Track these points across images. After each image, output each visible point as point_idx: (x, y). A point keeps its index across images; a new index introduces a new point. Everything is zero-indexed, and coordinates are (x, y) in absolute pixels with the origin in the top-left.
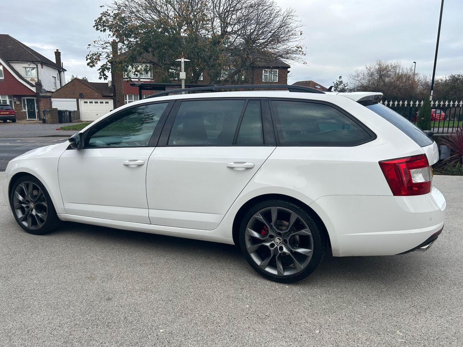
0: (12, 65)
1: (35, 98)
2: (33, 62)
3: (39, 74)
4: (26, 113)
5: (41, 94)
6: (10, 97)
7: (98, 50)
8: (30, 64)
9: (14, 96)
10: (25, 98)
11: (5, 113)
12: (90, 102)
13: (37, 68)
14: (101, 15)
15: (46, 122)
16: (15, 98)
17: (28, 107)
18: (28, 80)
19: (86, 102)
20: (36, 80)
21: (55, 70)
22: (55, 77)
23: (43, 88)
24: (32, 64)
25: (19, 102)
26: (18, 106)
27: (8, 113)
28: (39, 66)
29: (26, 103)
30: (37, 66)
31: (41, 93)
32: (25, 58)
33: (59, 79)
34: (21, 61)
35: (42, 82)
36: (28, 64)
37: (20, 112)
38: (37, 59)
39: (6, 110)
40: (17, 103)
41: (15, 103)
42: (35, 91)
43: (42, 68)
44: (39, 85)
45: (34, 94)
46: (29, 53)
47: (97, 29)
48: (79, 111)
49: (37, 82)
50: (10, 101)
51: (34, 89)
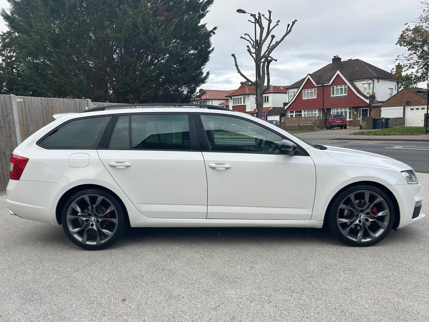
0: (354, 83)
1: (368, 108)
2: (370, 79)
3: (374, 88)
4: (360, 121)
5: (373, 105)
6: (350, 109)
7: (403, 63)
8: (368, 80)
9: (354, 108)
10: (361, 109)
11: (339, 122)
12: (417, 109)
13: (373, 83)
14: (402, 33)
15: (362, 128)
16: (354, 110)
17: (362, 116)
18: (365, 94)
19: (413, 109)
20: (371, 93)
21: (393, 82)
22: (392, 88)
23: (376, 99)
24: (370, 80)
25: (356, 112)
26: (355, 115)
27: (341, 121)
28: (376, 81)
29: (361, 113)
30: (373, 81)
31: (374, 103)
32: (365, 77)
33: (397, 90)
34: (362, 79)
35: (376, 94)
36: (367, 81)
37: (356, 120)
38: (374, 76)
39: (339, 119)
40: (355, 113)
41: (353, 113)
42: (368, 103)
43: (378, 82)
44: (372, 97)
45: (367, 105)
46: (369, 71)
47: (401, 45)
48: (405, 118)
49: (372, 95)
50: (349, 112)
51: (367, 101)
